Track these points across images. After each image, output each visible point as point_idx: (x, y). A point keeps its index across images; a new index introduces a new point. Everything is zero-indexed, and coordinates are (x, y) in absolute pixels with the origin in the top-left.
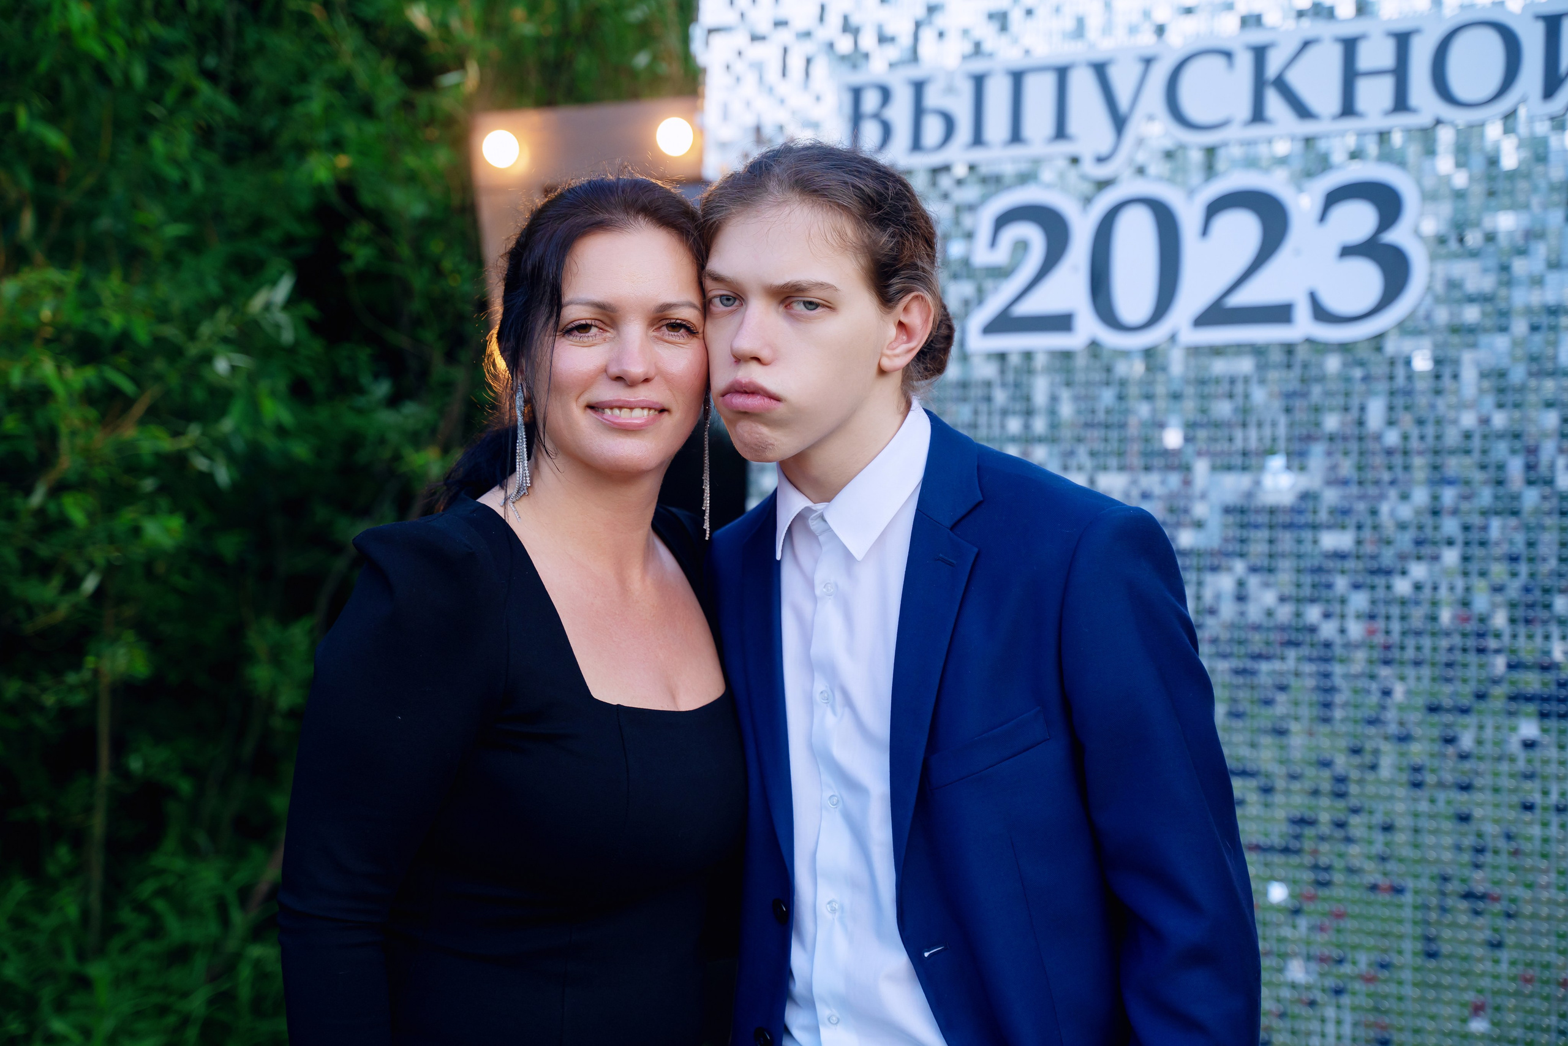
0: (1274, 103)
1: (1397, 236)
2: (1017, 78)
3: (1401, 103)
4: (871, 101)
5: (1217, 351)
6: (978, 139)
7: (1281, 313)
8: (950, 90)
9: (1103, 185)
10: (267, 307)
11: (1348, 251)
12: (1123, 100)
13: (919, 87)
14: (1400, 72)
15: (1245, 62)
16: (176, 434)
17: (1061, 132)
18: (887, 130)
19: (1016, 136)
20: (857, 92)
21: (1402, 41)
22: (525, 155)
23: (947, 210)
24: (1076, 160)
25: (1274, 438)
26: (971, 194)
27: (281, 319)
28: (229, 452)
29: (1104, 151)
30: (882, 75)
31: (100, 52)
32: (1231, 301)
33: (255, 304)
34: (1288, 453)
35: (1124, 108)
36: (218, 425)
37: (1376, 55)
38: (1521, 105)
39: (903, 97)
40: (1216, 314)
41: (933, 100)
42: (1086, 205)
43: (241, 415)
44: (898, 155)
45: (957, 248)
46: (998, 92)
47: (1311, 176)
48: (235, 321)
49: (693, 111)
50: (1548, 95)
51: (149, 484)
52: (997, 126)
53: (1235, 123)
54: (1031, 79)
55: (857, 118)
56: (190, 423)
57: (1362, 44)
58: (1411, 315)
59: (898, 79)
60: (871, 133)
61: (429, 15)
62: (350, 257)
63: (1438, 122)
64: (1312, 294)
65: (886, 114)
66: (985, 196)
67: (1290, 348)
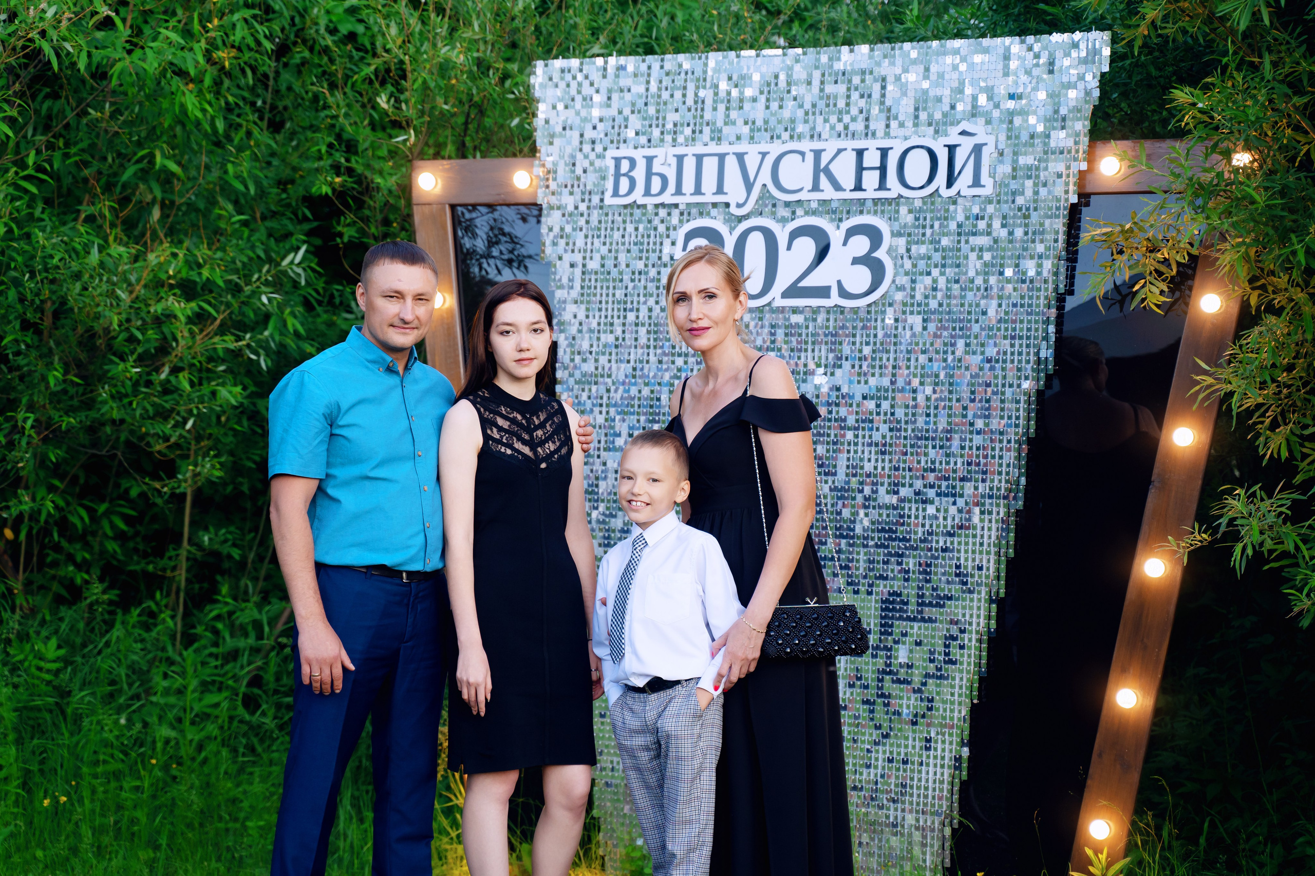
0: (824, 182)
1: (881, 254)
2: (699, 158)
3: (882, 186)
4: (625, 166)
5: (795, 310)
6: (679, 191)
7: (823, 292)
8: (665, 163)
9: (740, 219)
10: (292, 262)
11: (856, 261)
12: (751, 174)
13: (650, 160)
14: (883, 169)
15: (810, 157)
16: (239, 339)
17: (720, 190)
18: (633, 183)
19: (698, 191)
20: (618, 161)
21: (884, 152)
22: (440, 186)
23: (662, 228)
24: (727, 205)
25: (820, 358)
26: (675, 220)
27: (299, 271)
28: (267, 350)
29: (741, 202)
30: (631, 153)
31: (200, 115)
32: (801, 284)
33: (285, 263)
34: (826, 366)
35: (752, 179)
36: (261, 334)
37: (872, 159)
38: (937, 190)
39: (641, 165)
40: (793, 291)
41: (656, 168)
42: (732, 229)
43: (275, 328)
44: (638, 196)
45: (667, 249)
46: (689, 165)
47: (841, 220)
48: (273, 272)
49: (532, 166)
50: (950, 184)
51: (222, 368)
52: (688, 185)
53: (805, 190)
54: (705, 159)
55: (618, 175)
56: (246, 332)
57: (866, 153)
58: (883, 296)
59: (639, 155)
60: (624, 184)
61: (388, 101)
62: (341, 235)
63: (900, 196)
64: (839, 282)
65: (631, 174)
66: (681, 222)
67: (828, 310)
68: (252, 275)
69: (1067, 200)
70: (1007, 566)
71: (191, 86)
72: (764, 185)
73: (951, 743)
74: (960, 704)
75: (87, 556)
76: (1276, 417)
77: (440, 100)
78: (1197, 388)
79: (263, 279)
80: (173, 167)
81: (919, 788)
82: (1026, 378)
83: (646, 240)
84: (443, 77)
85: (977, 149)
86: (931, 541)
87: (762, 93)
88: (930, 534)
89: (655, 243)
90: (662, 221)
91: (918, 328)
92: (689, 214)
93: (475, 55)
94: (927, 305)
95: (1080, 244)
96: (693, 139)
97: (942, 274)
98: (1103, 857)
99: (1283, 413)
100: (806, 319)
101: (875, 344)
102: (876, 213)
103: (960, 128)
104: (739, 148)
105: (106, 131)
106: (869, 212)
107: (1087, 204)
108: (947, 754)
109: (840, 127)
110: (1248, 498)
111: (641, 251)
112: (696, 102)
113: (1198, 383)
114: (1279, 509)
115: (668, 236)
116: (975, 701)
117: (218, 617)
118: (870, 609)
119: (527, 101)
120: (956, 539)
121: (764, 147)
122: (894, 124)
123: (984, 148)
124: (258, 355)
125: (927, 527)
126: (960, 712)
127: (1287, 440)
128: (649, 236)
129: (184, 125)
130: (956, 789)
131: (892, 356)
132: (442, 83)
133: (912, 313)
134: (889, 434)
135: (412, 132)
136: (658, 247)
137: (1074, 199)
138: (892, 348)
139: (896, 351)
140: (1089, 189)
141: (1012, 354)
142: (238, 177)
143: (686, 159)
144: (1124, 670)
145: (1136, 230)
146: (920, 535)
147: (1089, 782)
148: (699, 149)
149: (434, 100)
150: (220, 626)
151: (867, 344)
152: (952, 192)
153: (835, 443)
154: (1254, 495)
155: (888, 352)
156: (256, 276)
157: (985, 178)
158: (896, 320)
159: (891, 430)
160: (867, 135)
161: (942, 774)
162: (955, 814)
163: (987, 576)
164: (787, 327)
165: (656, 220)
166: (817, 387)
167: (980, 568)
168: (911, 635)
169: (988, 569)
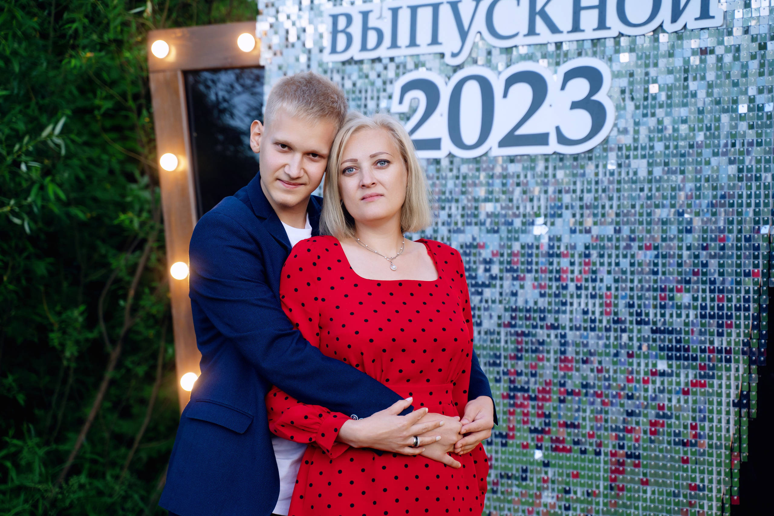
0: (540, 25)
1: (600, 97)
2: (414, 10)
3: (602, 25)
4: (342, 22)
5: (512, 160)
6: (394, 45)
7: (541, 139)
9: (457, 68)
10: (51, 134)
11: (575, 105)
12: (466, 22)
13: (365, 15)
14: (602, 7)
15: (526, 2)
17: (435, 41)
18: (350, 39)
19: (413, 43)
20: (335, 18)
22: (173, 53)
23: (379, 83)
24: (442, 55)
25: (539, 208)
26: (391, 74)
27: (59, 141)
28: (30, 213)
29: (456, 51)
30: (347, 9)
32: (518, 133)
33: (45, 133)
34: (546, 216)
35: (466, 26)
36: (26, 199)
38: (661, 26)
39: (358, 21)
40: (510, 139)
41: (372, 23)
42: (447, 80)
43: (37, 195)
44: (355, 52)
45: (384, 104)
46: (404, 17)
47: (558, 64)
48: (33, 142)
50: (674, 19)
52: (403, 38)
53: (520, 35)
54: (420, 11)
55: (335, 32)
56: (10, 199)
58: (606, 141)
59: (355, 11)
60: (342, 40)
62: (99, 107)
63: (621, 35)
64: (558, 129)
65: (349, 30)
66: (397, 75)
67: (546, 158)
68: (13, 146)
70: (749, 428)
72: (479, 32)
79: (24, 149)
82: (766, 223)
86: (663, 399)
88: (662, 391)
89: (372, 98)
90: (379, 76)
91: (643, 173)
92: (405, 67)
94: (652, 148)
97: (667, 114)
100: (524, 168)
101: (597, 191)
102: (595, 54)
106: (588, 54)
118: (598, 470)
120: (690, 398)
124: (23, 220)
125: (658, 384)
128: (366, 91)
131: (615, 203)
133: (636, 157)
134: (613, 286)
135: (149, 4)
136: (375, 101)
138: (615, 195)
139: (619, 198)
141: (749, 196)
143: (400, 11)
146: (650, 393)
148: (414, 1)
151: (589, 191)
152: (678, 26)
153: (557, 296)
155: (611, 199)
157: (714, 9)
158: (619, 166)
159: (616, 281)
163: (727, 439)
164: (505, 177)
165: (373, 76)
166: (538, 238)
167: (719, 430)
168: (645, 500)
169: (728, 430)
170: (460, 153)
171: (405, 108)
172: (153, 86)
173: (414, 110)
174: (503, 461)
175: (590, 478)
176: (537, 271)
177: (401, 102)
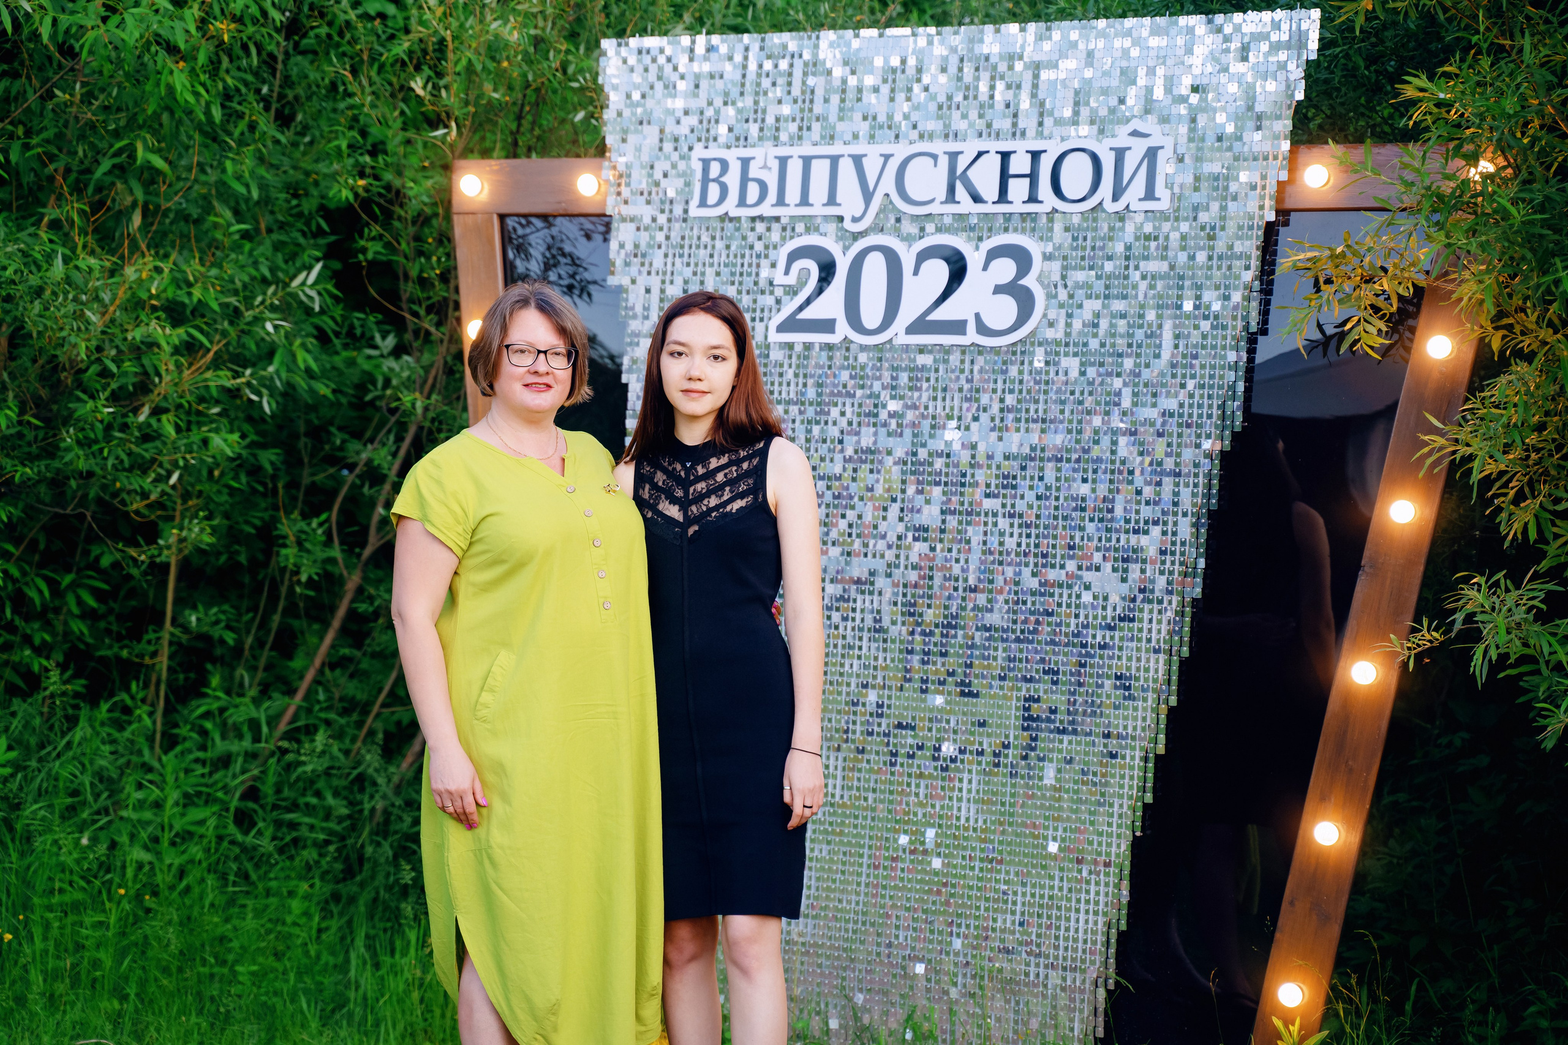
0: (961, 192)
1: (1029, 281)
2: (807, 161)
3: (1033, 199)
4: (715, 170)
5: (922, 350)
6: (781, 201)
7: (958, 327)
8: (765, 167)
9: (856, 236)
10: (303, 284)
11: (999, 290)
12: (871, 182)
13: (745, 162)
14: (1033, 177)
15: (944, 161)
16: (237, 375)
17: (832, 201)
18: (724, 190)
19: (804, 201)
20: (706, 163)
21: (1035, 155)
22: (486, 191)
23: (759, 247)
24: (841, 219)
25: (952, 408)
26: (775, 236)
27: (313, 294)
28: (272, 389)
29: (858, 215)
30: (723, 153)
31: (191, 99)
32: (929, 318)
33: (296, 283)
34: (960, 418)
35: (871, 188)
36: (265, 369)
37: (1020, 164)
38: (1100, 204)
39: (735, 168)
40: (920, 326)
41: (753, 173)
42: (846, 249)
43: (282, 363)
44: (730, 206)
45: (765, 273)
46: (795, 169)
47: (980, 239)
48: (280, 294)
49: (600, 168)
50: (1115, 198)
51: (216, 410)
52: (793, 193)
53: (937, 202)
54: (815, 163)
55: (706, 180)
56: (245, 367)
57: (1013, 156)
58: (1033, 333)
59: (732, 156)
60: (714, 190)
61: (424, 88)
62: (364, 251)
63: (1055, 211)
64: (977, 316)
65: (722, 179)
66: (783, 239)
67: (963, 350)
68: (254, 298)
69: (1262, 217)
70: (1180, 667)
71: (182, 64)
72: (887, 195)
73: (1107, 885)
74: (1119, 836)
75: (48, 638)
76: (1522, 489)
77: (488, 87)
78: (1426, 450)
79: (268, 302)
80: (158, 162)
81: (1066, 939)
82: (1208, 436)
83: (739, 261)
84: (493, 59)
85: (1152, 154)
86: (1087, 636)
87: (885, 81)
88: (1086, 626)
89: (750, 265)
90: (760, 238)
91: (1074, 374)
92: (793, 229)
93: (533, 32)
94: (1085, 345)
95: (1278, 272)
96: (800, 138)
97: (1104, 307)
98: (1295, 1029)
99: (1530, 484)
100: (935, 361)
101: (1021, 391)
102: (1024, 231)
103: (1130, 128)
104: (856, 149)
105: (76, 118)
106: (1016, 230)
107: (1286, 224)
108: (1102, 898)
109: (980, 124)
110: (1490, 588)
111: (733, 274)
112: (803, 92)
113: (1427, 444)
114: (1531, 603)
115: (766, 256)
116: (1138, 834)
117: (207, 715)
119: (595, 90)
120: (1117, 634)
121: (887, 149)
122: (1048, 122)
123: (1160, 152)
124: (260, 395)
125: (1082, 619)
126: (1119, 846)
127: (1536, 516)
128: (743, 256)
129: (172, 113)
130: (1113, 941)
131: (1041, 407)
132: (491, 65)
133: (1066, 354)
134: (1036, 503)
135: (453, 124)
136: (754, 269)
137: (1271, 217)
138: (1042, 397)
139: (1046, 402)
140: (1289, 204)
141: (1191, 406)
142: (239, 178)
143: (790, 161)
144: (1323, 798)
145: (1349, 255)
146: (1073, 627)
147: (1278, 935)
148: (807, 150)
149: (480, 87)
150: (208, 725)
151: (1011, 391)
152: (1120, 206)
153: (969, 514)
154: (1497, 584)
155: (1037, 402)
156: (259, 299)
157: (1160, 190)
158: (1047, 363)
159: (1039, 498)
160: (1014, 134)
161: (1096, 923)
162: (1111, 971)
163: (1155, 681)
164: (912, 370)
165: (752, 237)
166: (948, 444)
167: (1147, 670)
168: (1060, 751)
169: (1157, 671)
170: (859, 338)
171: (792, 279)
172: (458, 232)
173: (802, 283)
174: (896, 707)
175: (998, 726)
176: (946, 484)
177: (787, 272)
